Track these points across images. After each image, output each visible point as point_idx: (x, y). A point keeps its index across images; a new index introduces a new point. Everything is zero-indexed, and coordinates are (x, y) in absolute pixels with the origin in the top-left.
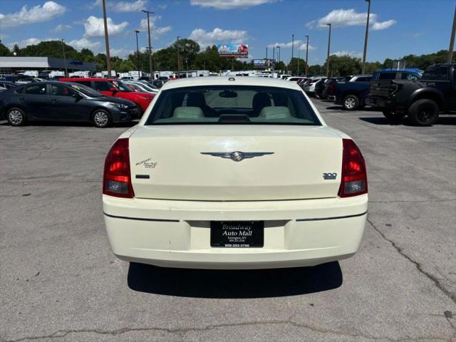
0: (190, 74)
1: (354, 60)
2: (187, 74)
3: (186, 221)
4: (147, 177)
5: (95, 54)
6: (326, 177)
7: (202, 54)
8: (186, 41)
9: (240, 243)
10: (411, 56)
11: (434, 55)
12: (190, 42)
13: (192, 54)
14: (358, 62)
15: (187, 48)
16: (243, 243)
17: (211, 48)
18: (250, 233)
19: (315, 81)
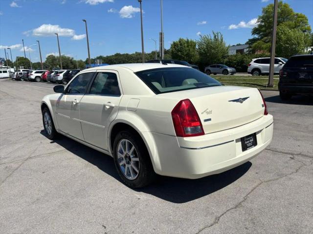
1: (69, 58)
4: (210, 120)
10: (101, 56)
11: (113, 56)
14: (71, 60)
18: (253, 140)
19: (61, 72)
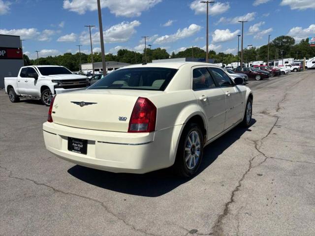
0: (277, 62)
2: (275, 62)
3: (60, 135)
5: (217, 53)
6: (121, 119)
7: (296, 45)
8: (283, 37)
9: (78, 151)
12: (288, 38)
13: (288, 47)
15: (284, 42)
16: (79, 151)
17: (305, 40)
18: (82, 146)
